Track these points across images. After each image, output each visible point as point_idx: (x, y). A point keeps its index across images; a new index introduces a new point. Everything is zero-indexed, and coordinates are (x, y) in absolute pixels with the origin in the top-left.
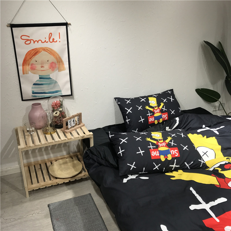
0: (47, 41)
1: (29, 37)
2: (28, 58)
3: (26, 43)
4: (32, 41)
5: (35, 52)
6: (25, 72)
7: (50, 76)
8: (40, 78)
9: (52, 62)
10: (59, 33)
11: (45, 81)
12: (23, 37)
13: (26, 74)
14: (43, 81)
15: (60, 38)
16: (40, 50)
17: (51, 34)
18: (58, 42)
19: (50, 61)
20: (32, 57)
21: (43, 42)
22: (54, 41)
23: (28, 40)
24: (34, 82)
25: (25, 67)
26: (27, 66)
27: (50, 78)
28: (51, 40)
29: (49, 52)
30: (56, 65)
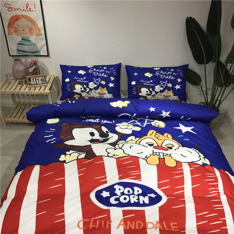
0: (25, 10)
1: (10, 5)
2: (12, 22)
3: (9, 10)
4: (13, 9)
5: (16, 18)
6: (10, 33)
7: (29, 39)
8: (22, 39)
9: (31, 27)
10: (35, 4)
11: (27, 42)
12: (6, 5)
13: (11, 35)
14: (25, 42)
15: (35, 8)
16: (21, 17)
17: (27, 5)
18: (34, 11)
19: (29, 27)
20: (14, 22)
21: (22, 10)
22: (31, 10)
23: (10, 8)
24: (18, 42)
25: (10, 29)
26: (12, 29)
27: (29, 41)
28: (28, 10)
29: (27, 19)
30: (34, 30)
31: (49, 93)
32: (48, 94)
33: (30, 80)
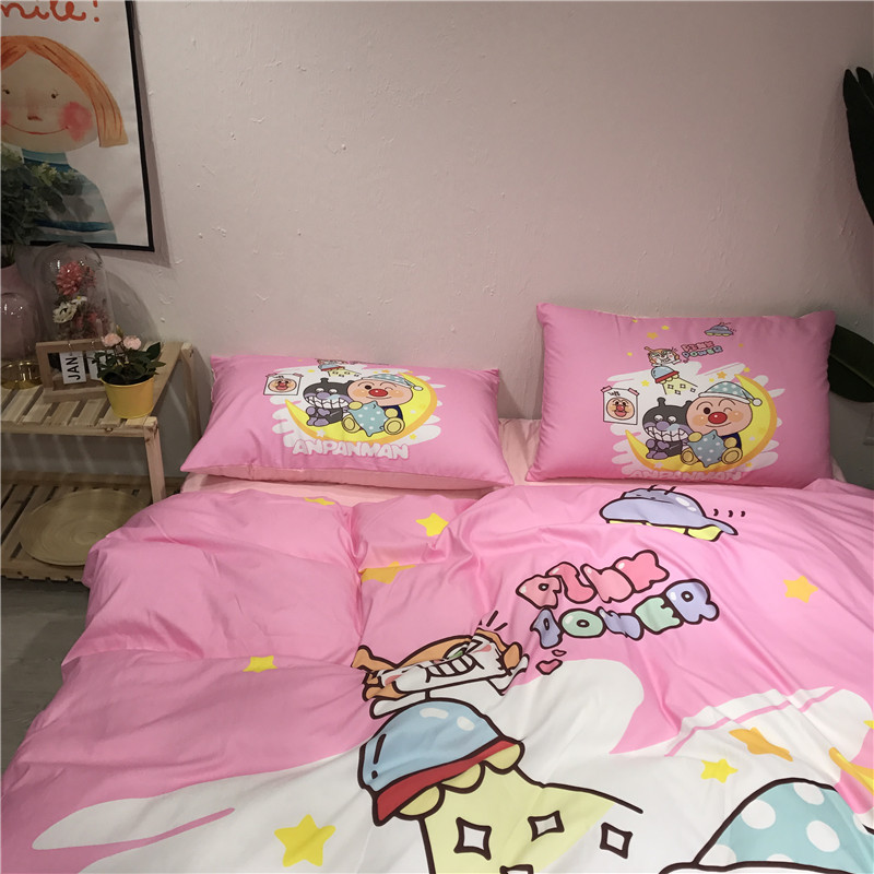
0: (43, 13)
7: (66, 160)
9: (71, 103)
15: (95, 5)
16: (21, 48)
19: (64, 100)
21: (27, 13)
27: (66, 168)
29: (55, 59)
30: (88, 116)
31: (150, 429)
32: (147, 435)
33: (55, 362)
